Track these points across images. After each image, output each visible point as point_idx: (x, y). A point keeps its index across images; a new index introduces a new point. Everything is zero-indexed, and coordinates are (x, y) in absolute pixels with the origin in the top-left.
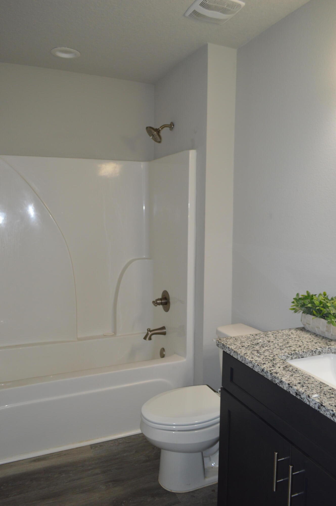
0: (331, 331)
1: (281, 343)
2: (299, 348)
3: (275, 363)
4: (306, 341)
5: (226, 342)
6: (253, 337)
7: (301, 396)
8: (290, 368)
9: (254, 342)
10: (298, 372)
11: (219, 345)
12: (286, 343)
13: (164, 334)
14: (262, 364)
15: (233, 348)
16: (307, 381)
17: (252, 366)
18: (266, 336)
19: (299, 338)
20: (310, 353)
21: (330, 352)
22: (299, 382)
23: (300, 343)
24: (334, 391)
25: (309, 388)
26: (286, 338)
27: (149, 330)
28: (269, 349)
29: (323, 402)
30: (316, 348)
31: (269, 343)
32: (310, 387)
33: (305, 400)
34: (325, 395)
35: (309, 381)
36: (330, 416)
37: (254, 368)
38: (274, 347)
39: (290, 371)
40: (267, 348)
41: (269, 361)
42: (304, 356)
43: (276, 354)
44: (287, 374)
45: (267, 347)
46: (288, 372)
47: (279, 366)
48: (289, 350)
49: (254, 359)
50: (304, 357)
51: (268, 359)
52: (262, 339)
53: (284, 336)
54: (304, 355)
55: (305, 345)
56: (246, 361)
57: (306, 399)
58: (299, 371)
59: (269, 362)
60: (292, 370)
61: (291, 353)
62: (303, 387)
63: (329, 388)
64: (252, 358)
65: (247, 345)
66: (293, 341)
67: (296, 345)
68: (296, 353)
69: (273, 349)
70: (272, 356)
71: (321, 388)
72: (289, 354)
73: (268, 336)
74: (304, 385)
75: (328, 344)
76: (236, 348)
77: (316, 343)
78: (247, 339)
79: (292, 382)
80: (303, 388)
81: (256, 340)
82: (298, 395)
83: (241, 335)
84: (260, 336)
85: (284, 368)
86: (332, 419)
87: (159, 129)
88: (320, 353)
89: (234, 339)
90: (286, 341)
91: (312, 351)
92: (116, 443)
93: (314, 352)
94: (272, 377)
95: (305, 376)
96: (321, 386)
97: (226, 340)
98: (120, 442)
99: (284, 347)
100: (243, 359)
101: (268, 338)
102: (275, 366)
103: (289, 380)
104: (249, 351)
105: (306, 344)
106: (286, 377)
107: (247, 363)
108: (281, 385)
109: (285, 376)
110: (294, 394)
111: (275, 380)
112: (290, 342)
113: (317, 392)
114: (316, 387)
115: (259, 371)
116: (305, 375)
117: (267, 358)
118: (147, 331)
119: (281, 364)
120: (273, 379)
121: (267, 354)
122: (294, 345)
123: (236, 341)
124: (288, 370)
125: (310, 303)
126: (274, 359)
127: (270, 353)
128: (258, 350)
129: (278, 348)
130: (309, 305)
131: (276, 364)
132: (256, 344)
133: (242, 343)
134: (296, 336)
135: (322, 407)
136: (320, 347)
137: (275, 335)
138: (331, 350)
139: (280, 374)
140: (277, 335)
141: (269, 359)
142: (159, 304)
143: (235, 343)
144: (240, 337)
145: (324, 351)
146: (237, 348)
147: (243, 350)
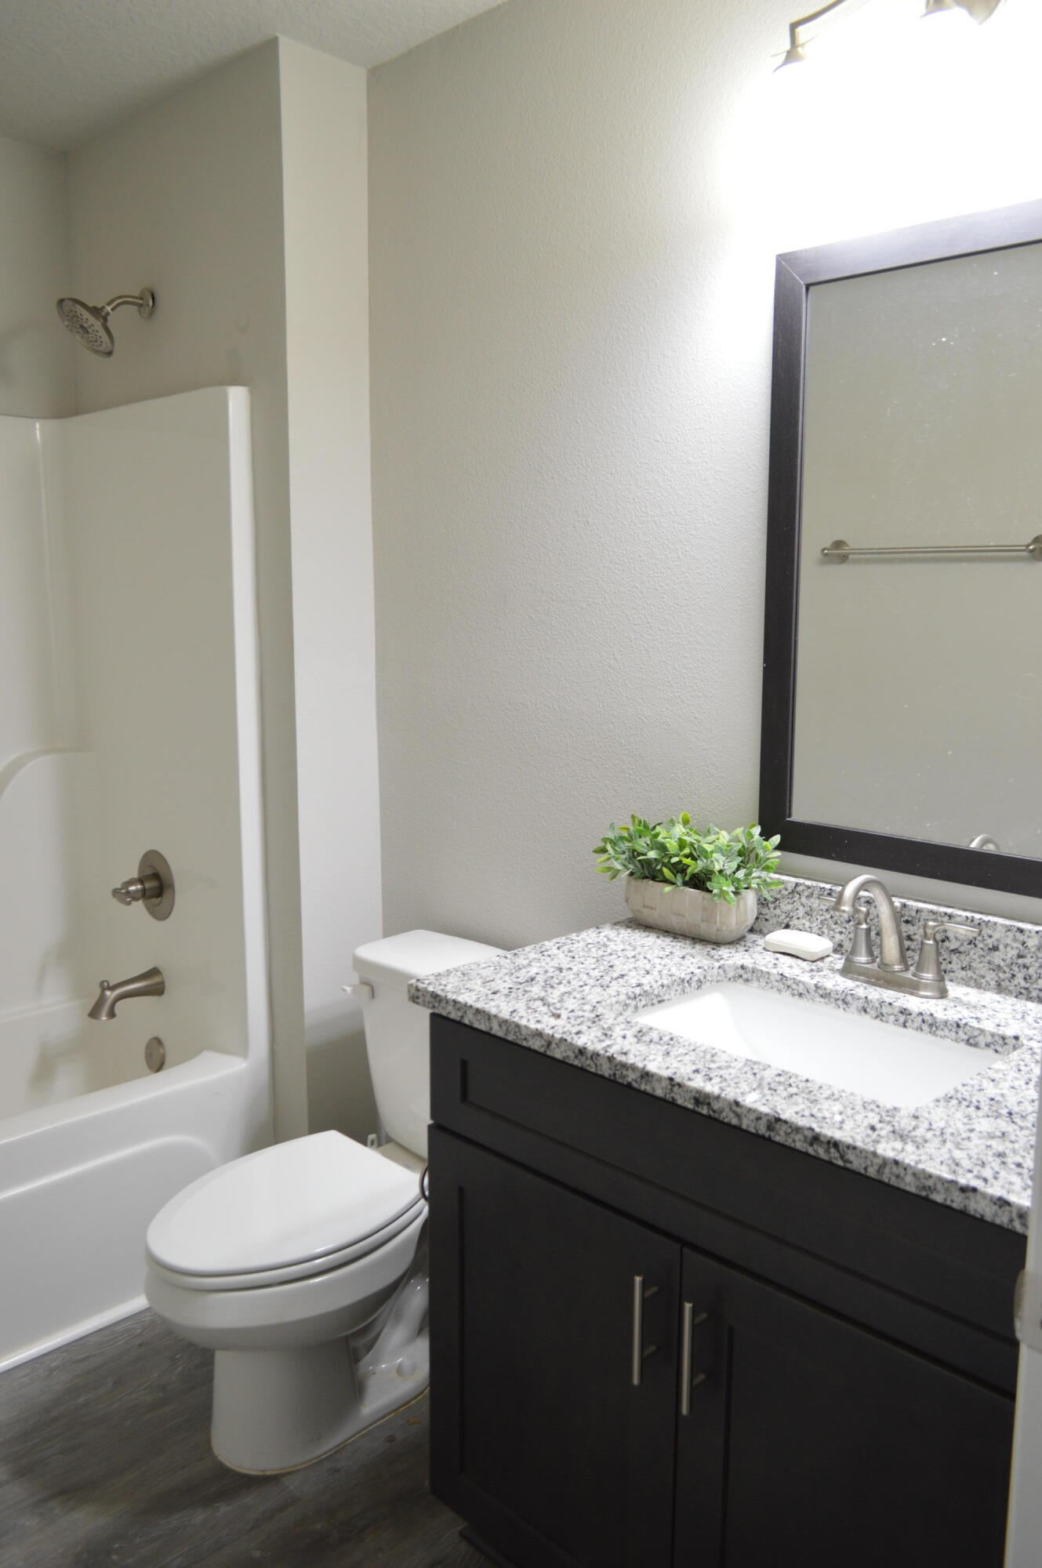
0: (718, 919)
1: (594, 969)
2: (647, 976)
3: (606, 1026)
4: (655, 955)
5: (442, 987)
6: (508, 961)
7: (712, 1104)
8: (651, 1034)
9: (518, 975)
10: (679, 1043)
11: (418, 998)
12: (607, 968)
13: (158, 990)
14: (574, 1036)
15: (470, 1002)
16: (713, 1061)
17: (543, 1046)
18: (543, 955)
19: (634, 950)
20: (677, 988)
21: (724, 980)
22: (694, 1068)
23: (645, 964)
24: (790, 1078)
25: (725, 1080)
26: (601, 953)
27: (106, 984)
28: (569, 989)
29: (780, 1112)
30: (689, 971)
31: (562, 974)
32: (726, 1076)
33: (724, 1114)
34: (773, 1092)
35: (719, 1062)
36: (805, 1145)
37: (550, 1050)
38: (582, 984)
39: (656, 1043)
40: (562, 989)
41: (589, 1024)
42: (665, 998)
43: (598, 1002)
44: (653, 1052)
45: (562, 986)
46: (652, 1046)
47: (622, 1033)
48: (624, 986)
49: (543, 1023)
50: (663, 1001)
51: (582, 1019)
52: (538, 964)
53: (593, 950)
54: (664, 995)
55: (659, 968)
56: (521, 1035)
57: (727, 1110)
58: (681, 1040)
59: (589, 1027)
60: (661, 1039)
61: (633, 992)
62: (711, 1079)
63: (776, 1073)
64: (538, 1021)
65: (504, 988)
66: (621, 958)
67: (637, 970)
68: (645, 992)
69: (581, 989)
70: (588, 1007)
71: (755, 1074)
72: (629, 998)
73: (549, 953)
74: (712, 1075)
75: (716, 957)
76: (479, 998)
77: (683, 958)
78: (496, 969)
79: (678, 1072)
80: (712, 1081)
81: (520, 969)
82: (701, 1103)
83: (473, 961)
84: (528, 958)
85: (636, 1036)
86: (811, 1151)
87: (103, 307)
88: (699, 984)
89: (459, 974)
90: (605, 963)
91: (683, 980)
92: (41, 1371)
93: (688, 982)
94: (616, 1066)
95: (701, 1051)
96: (752, 1069)
97: (437, 980)
98: (53, 1365)
99: (607, 978)
100: (510, 1029)
101: (552, 959)
102: (611, 1036)
103: (668, 1068)
104: (517, 1003)
105: (660, 964)
106: (654, 1060)
107: (525, 1039)
108: (646, 1084)
109: (651, 1057)
110: (690, 1103)
111: (624, 1072)
112: (617, 963)
113: (751, 1088)
114: (741, 1073)
115: (568, 1057)
116: (700, 1047)
117: (578, 1017)
118: (98, 991)
119: (623, 1026)
120: (618, 1073)
121: (570, 1003)
122: (629, 971)
123: (465, 978)
124: (651, 1041)
125: (652, 849)
126: (597, 1016)
127: (580, 1002)
128: (544, 997)
129: (592, 984)
130: (652, 854)
131: (610, 1029)
132: (527, 981)
133: (488, 984)
134: (624, 944)
135: (779, 1123)
136: (699, 968)
137: (566, 948)
138: (724, 971)
139: (636, 1056)
140: (572, 949)
141: (585, 1019)
142: (134, 897)
143: (468, 986)
144: (473, 967)
145: (709, 978)
146: (481, 999)
147: (502, 1004)
